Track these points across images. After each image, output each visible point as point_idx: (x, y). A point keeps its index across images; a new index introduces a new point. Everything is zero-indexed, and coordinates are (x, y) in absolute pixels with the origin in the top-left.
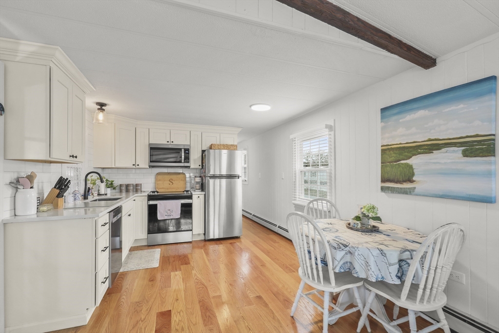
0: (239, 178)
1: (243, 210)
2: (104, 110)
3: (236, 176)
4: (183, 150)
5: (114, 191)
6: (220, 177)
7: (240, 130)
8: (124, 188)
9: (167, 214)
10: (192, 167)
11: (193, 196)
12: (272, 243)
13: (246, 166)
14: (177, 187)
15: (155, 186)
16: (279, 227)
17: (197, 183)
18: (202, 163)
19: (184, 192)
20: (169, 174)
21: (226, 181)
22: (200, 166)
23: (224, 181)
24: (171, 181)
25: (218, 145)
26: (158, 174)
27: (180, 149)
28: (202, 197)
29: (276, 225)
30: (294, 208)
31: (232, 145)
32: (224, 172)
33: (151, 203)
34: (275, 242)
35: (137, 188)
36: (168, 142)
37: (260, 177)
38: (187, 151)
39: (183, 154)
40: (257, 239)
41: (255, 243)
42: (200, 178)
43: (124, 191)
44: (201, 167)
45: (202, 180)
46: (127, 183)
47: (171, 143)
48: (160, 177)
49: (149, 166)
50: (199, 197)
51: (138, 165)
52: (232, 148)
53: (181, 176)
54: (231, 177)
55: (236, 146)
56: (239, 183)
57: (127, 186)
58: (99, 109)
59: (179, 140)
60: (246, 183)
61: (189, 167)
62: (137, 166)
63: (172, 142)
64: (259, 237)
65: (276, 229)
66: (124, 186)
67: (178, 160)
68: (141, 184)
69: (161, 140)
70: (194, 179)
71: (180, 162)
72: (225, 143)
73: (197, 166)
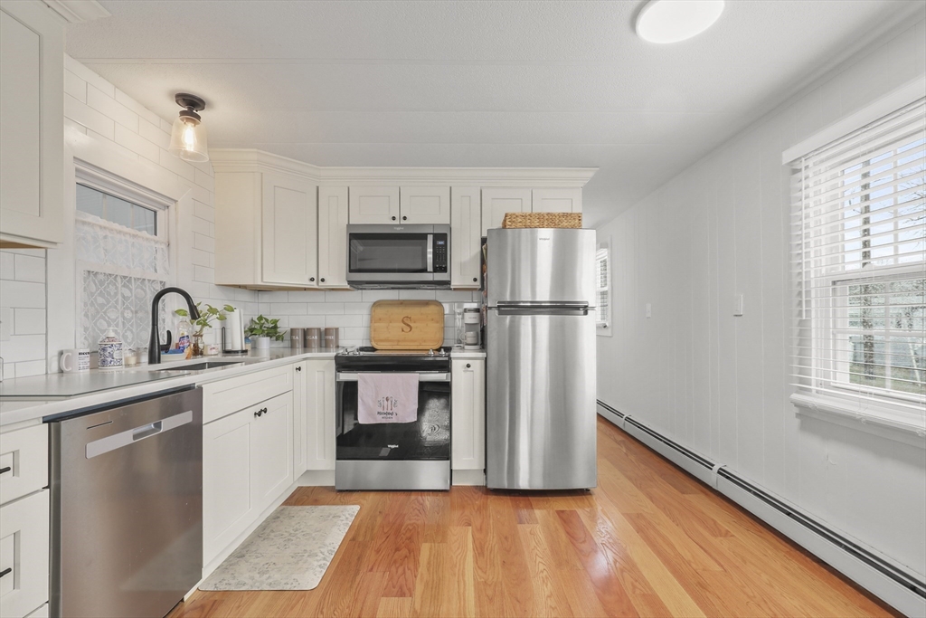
0: (586, 313)
1: (599, 402)
2: (198, 117)
3: (578, 308)
4: (430, 239)
5: (279, 344)
6: (536, 308)
7: (589, 174)
8: (299, 338)
9: (382, 411)
10: (455, 284)
11: (454, 361)
12: (706, 534)
13: (606, 289)
14: (421, 340)
15: (370, 334)
16: (721, 472)
17: (470, 326)
18: (483, 271)
19: (439, 350)
20: (402, 303)
21: (551, 320)
22: (475, 280)
23: (544, 321)
24: (406, 322)
25: (524, 216)
26: (377, 304)
27: (424, 237)
28: (478, 366)
29: (710, 465)
30: (797, 421)
31: (565, 215)
32: (544, 295)
33: (346, 376)
34: (717, 531)
35: (326, 338)
36: (394, 218)
37: (649, 315)
38: (442, 240)
39: (430, 250)
40: (648, 507)
41: (641, 525)
42: (476, 314)
43: (299, 345)
44: (478, 285)
45: (482, 319)
46: (306, 326)
47: (403, 222)
48: (380, 312)
49: (350, 282)
50: (468, 366)
51: (323, 280)
52: (565, 224)
53: (432, 309)
54: (564, 308)
55: (579, 217)
56: (587, 327)
57: (306, 332)
58: (183, 113)
59: (422, 214)
60: (607, 332)
61: (445, 284)
62: (321, 283)
63: (405, 218)
64: (651, 498)
65: (712, 478)
66: (300, 333)
67: (420, 266)
68: (337, 329)
69: (377, 216)
70: (463, 318)
71: (424, 270)
72: (545, 210)
73: (469, 283)
